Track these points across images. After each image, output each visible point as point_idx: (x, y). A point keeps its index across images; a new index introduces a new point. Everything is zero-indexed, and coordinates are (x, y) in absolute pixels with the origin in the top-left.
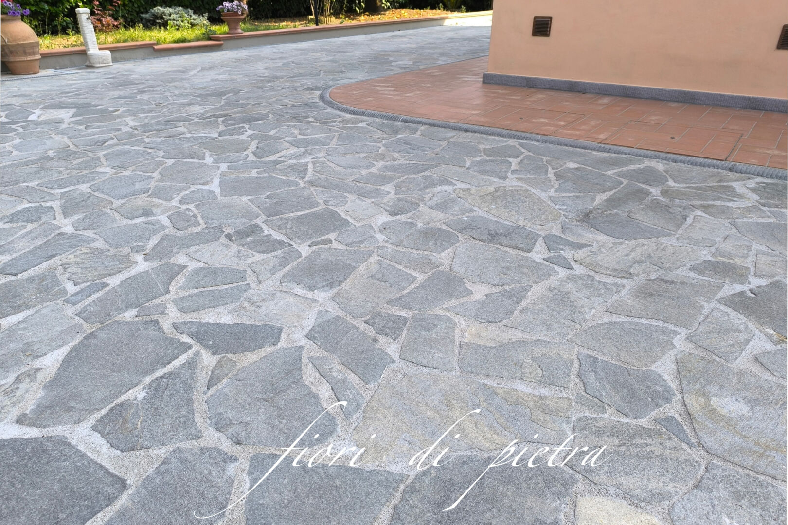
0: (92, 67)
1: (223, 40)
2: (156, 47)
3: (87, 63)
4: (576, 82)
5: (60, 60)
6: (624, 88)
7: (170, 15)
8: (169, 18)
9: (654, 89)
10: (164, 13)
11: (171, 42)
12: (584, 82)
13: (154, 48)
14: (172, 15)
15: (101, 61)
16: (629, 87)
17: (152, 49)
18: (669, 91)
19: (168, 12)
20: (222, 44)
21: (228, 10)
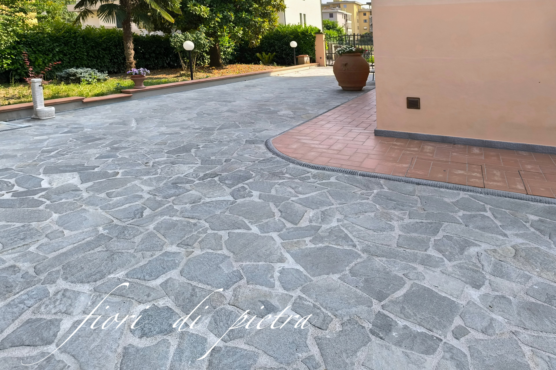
0: (39, 119)
1: (132, 93)
2: (84, 101)
3: (33, 116)
4: (446, 137)
5: (10, 115)
6: (483, 141)
7: (81, 74)
8: (80, 76)
9: (504, 143)
10: (76, 72)
11: (93, 96)
12: (452, 137)
13: (83, 101)
14: (83, 74)
15: (47, 115)
16: (486, 141)
17: (81, 102)
18: (515, 144)
19: (80, 72)
20: (131, 96)
21: (136, 74)
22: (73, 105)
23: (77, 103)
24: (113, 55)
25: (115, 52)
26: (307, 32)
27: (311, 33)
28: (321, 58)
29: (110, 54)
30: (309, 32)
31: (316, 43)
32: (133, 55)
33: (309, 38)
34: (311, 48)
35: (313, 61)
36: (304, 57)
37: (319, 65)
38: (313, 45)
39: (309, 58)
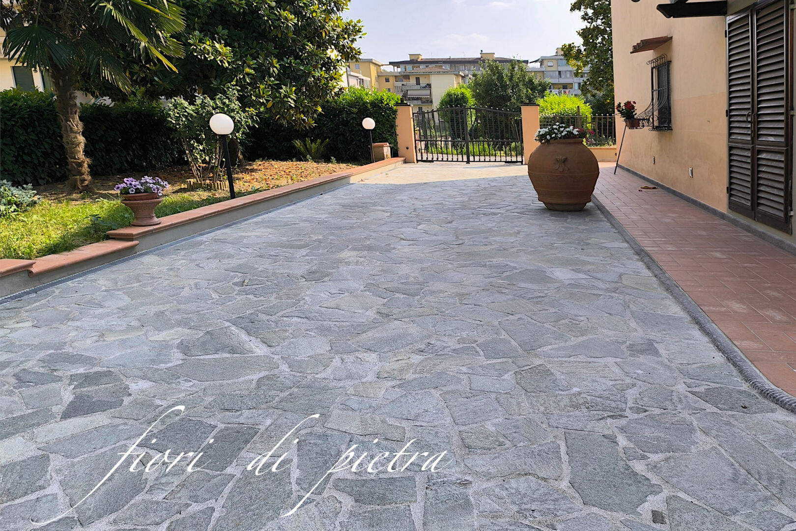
1: (136, 239)
2: (35, 269)
13: (31, 272)
20: (136, 245)
21: (138, 191)
24: (21, 147)
25: (25, 141)
26: (382, 102)
27: (387, 104)
28: (407, 148)
29: (13, 144)
30: (386, 103)
31: (398, 122)
32: (82, 146)
33: (385, 112)
34: (389, 132)
35: (395, 154)
36: (382, 147)
37: (405, 162)
38: (393, 126)
39: (389, 148)
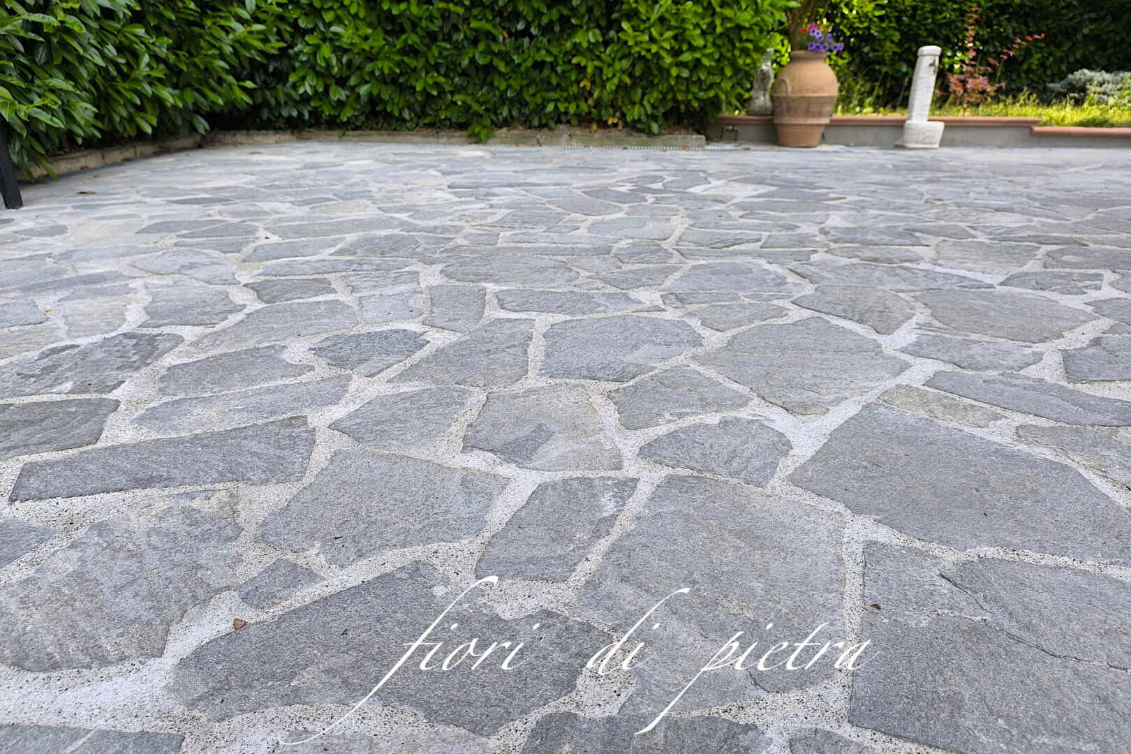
7: (1101, 85)
8: (1095, 89)
10: (1091, 79)
11: (1071, 124)
14: (1105, 85)
15: (920, 139)
17: (1027, 130)
19: (1101, 80)
22: (1004, 134)
23: (1015, 133)
